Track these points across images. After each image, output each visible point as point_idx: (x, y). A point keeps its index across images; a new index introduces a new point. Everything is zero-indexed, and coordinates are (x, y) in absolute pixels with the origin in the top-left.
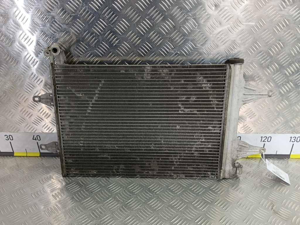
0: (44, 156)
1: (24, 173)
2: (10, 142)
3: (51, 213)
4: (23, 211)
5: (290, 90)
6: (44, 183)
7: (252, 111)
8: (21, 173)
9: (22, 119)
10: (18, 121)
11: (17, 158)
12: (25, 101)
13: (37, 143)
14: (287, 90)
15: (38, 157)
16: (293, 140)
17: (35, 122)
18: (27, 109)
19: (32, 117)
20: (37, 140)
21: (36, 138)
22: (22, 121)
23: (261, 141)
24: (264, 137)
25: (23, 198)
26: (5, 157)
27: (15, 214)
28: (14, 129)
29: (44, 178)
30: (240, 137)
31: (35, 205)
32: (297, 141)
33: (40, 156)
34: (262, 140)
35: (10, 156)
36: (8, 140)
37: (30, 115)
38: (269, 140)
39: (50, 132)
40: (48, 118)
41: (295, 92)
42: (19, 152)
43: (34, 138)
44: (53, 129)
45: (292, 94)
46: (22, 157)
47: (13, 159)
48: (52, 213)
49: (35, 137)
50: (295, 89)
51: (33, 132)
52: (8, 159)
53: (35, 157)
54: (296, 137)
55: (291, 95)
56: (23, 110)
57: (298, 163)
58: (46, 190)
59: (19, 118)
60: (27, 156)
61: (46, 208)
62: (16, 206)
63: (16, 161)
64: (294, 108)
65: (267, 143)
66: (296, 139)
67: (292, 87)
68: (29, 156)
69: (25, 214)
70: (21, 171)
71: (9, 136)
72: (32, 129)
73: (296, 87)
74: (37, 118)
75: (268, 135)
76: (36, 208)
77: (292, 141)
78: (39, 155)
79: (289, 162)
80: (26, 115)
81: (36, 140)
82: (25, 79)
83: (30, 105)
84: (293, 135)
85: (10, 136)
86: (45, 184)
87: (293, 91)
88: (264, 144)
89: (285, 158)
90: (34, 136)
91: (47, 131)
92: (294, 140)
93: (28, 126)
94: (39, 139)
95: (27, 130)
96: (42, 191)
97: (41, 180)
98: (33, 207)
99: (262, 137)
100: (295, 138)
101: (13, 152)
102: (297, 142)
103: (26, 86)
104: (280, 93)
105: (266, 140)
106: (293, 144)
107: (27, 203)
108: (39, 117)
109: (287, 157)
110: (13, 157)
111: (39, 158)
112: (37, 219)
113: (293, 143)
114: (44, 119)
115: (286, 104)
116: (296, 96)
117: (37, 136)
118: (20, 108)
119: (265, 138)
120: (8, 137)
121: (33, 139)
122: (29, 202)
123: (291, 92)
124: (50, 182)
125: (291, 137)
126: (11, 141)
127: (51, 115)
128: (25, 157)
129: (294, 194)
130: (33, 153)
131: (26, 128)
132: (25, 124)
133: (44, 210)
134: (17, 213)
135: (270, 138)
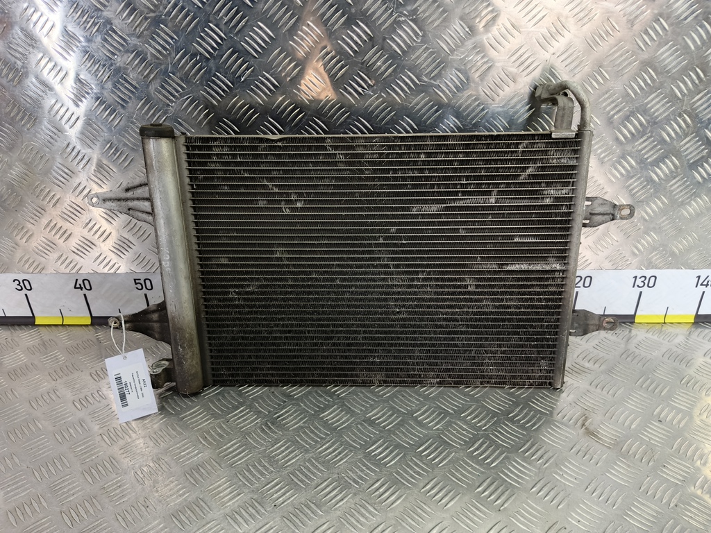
0: (100, 325)
1: (57, 359)
2: (26, 295)
3: (114, 438)
4: (57, 435)
5: (628, 175)
6: (100, 379)
8: (51, 358)
9: (48, 243)
10: (40, 248)
11: (41, 328)
12: (55, 205)
13: (85, 295)
14: (621, 174)
15: (87, 325)
16: (639, 282)
17: (78, 250)
18: (61, 223)
19: (70, 239)
20: (84, 289)
21: (82, 286)
22: (49, 248)
25: (55, 410)
26: (17, 327)
27: (38, 441)
28: (34, 265)
31: (81, 422)
32: (650, 285)
33: (92, 324)
35: (26, 325)
36: (22, 289)
37: (66, 235)
38: (587, 284)
39: (112, 271)
40: (107, 242)
41: (639, 178)
42: (46, 315)
43: (78, 286)
44: (116, 266)
45: (634, 182)
46: (53, 327)
47: (33, 331)
48: (118, 437)
49: (80, 282)
50: (639, 170)
51: (74, 271)
52: (23, 331)
53: (81, 325)
54: (645, 277)
55: (632, 184)
56: (52, 224)
57: (651, 333)
58: (105, 393)
59: (44, 242)
60: (63, 325)
61: (106, 429)
62: (41, 426)
63: (40, 335)
64: (639, 213)
65: (582, 291)
66: (646, 282)
67: (632, 166)
68: (69, 325)
69: (60, 440)
70: (51, 355)
71: (23, 281)
72: (72, 265)
73: (640, 167)
74: (81, 241)
75: (584, 274)
76: (84, 428)
77: (638, 286)
78: (89, 322)
79: (633, 331)
80: (58, 236)
81: (81, 288)
82: (53, 158)
83: (65, 214)
85: (26, 283)
86: (104, 381)
87: (636, 175)
88: (578, 293)
89: (624, 323)
90: (77, 280)
91: (106, 270)
92: (642, 284)
93: (63, 258)
94: (88, 287)
95: (62, 269)
96: (96, 395)
97: (95, 373)
98: (77, 427)
100: (643, 279)
101: (33, 317)
102: (649, 287)
103: (56, 172)
105: (581, 284)
106: (641, 292)
107: (63, 419)
108: (87, 240)
109: (629, 320)
110: (34, 327)
111: (90, 328)
112: (86, 450)
113: (641, 289)
114: (98, 243)
116: (644, 187)
117: (83, 281)
118: (44, 221)
119: (579, 279)
120: (22, 284)
121: (75, 288)
122: (68, 417)
123: (632, 177)
125: (636, 277)
126: (28, 293)
127: (112, 234)
128: (60, 327)
129: (633, 396)
130: (77, 317)
131: (59, 262)
132: (56, 255)
133: (101, 432)
134: (43, 439)
135: (588, 279)
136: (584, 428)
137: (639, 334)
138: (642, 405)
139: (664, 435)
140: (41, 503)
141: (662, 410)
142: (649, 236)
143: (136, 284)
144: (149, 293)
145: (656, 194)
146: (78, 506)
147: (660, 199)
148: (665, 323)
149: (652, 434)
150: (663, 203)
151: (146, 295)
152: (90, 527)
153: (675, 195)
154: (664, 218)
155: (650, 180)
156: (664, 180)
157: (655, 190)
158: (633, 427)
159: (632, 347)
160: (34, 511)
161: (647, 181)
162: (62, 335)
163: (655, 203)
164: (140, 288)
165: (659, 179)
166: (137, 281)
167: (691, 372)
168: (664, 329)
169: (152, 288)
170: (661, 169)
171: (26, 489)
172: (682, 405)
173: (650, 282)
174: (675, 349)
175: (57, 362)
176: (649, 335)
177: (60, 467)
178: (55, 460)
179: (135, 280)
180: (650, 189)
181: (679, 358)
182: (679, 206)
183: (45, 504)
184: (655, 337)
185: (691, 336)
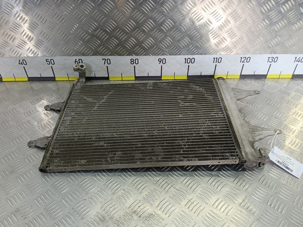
0: (32, 81)
3: (44, 128)
4: (18, 127)
5: (271, 9)
6: (35, 104)
7: (233, 31)
8: (11, 96)
9: (5, 42)
11: (5, 83)
12: (6, 24)
13: (24, 67)
14: (268, 9)
15: (26, 81)
16: (270, 60)
17: (19, 46)
18: (9, 32)
19: (15, 40)
20: (23, 64)
21: (23, 63)
22: (5, 45)
23: (240, 62)
24: (243, 58)
25: (16, 117)
27: (11, 130)
29: (34, 100)
30: (221, 58)
31: (29, 122)
32: (275, 61)
34: (242, 61)
37: (13, 38)
38: (248, 61)
39: (36, 55)
40: (32, 42)
41: (275, 11)
42: (7, 77)
43: (20, 63)
44: (37, 53)
45: (273, 13)
46: (11, 82)
47: (2, 84)
48: (46, 128)
49: (21, 61)
50: (276, 7)
51: (18, 56)
53: (24, 81)
54: (273, 58)
55: (271, 14)
56: (6, 33)
57: (273, 82)
58: (38, 109)
59: (2, 42)
61: (40, 124)
62: (11, 124)
63: (5, 85)
64: (274, 28)
65: (246, 64)
66: (273, 60)
67: (273, 5)
68: (18, 81)
69: (20, 129)
70: (11, 94)
72: (17, 53)
73: (277, 5)
74: (20, 41)
75: (247, 56)
76: (30, 124)
77: (270, 62)
78: (27, 80)
79: (265, 82)
80: (9, 39)
81: (22, 64)
83: (11, 28)
84: (271, 56)
86: (37, 104)
87: (274, 9)
88: (243, 65)
89: (262, 78)
90: (20, 60)
91: (32, 55)
92: (271, 61)
93: (12, 50)
94: (25, 64)
95: (12, 55)
96: (34, 111)
97: (32, 101)
98: (27, 124)
99: (241, 58)
100: (272, 58)
101: (1, 78)
102: (274, 62)
103: (4, 6)
104: (262, 12)
105: (245, 61)
106: (271, 64)
107: (21, 121)
108: (22, 41)
109: (264, 77)
110: (2, 82)
111: (28, 82)
112: (32, 133)
113: (271, 63)
114: (28, 42)
115: (266, 23)
116: (277, 15)
117: (23, 60)
118: (2, 32)
119: (245, 58)
121: (19, 64)
122: (23, 120)
123: (272, 10)
124: (41, 103)
125: (269, 58)
127: (34, 38)
128: (14, 82)
129: (265, 108)
130: (21, 78)
131: (11, 52)
132: (9, 48)
133: (38, 125)
134: (12, 129)
135: (249, 58)
136: (244, 120)
137: (268, 82)
138: (269, 111)
139: (277, 123)
140: (15, 155)
141: (277, 113)
142: (277, 39)
143: (47, 62)
144: (53, 66)
145: (282, 19)
146: (31, 155)
147: (283, 21)
148: (279, 78)
149: (272, 123)
150: (285, 23)
151: (52, 67)
152: (37, 163)
153: (291, 19)
154: (285, 30)
155: (280, 12)
156: (287, 12)
157: (282, 17)
158: (265, 120)
159: (265, 88)
160: (12, 158)
161: (279, 12)
162: (15, 85)
163: (281, 23)
164: (49, 63)
165: (284, 11)
166: (47, 60)
167: (289, 98)
168: (279, 80)
169: (54, 64)
170: (285, 6)
171: (7, 150)
172: (285, 111)
173: (275, 60)
174: (283, 89)
175: (15, 97)
176: (273, 83)
177: (21, 140)
178: (19, 137)
179: (46, 60)
180: (280, 16)
181: (284, 92)
182: (291, 25)
183: (17, 155)
184: (275, 84)
185: (290, 83)
